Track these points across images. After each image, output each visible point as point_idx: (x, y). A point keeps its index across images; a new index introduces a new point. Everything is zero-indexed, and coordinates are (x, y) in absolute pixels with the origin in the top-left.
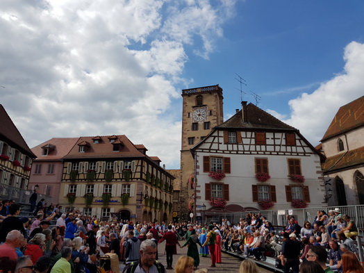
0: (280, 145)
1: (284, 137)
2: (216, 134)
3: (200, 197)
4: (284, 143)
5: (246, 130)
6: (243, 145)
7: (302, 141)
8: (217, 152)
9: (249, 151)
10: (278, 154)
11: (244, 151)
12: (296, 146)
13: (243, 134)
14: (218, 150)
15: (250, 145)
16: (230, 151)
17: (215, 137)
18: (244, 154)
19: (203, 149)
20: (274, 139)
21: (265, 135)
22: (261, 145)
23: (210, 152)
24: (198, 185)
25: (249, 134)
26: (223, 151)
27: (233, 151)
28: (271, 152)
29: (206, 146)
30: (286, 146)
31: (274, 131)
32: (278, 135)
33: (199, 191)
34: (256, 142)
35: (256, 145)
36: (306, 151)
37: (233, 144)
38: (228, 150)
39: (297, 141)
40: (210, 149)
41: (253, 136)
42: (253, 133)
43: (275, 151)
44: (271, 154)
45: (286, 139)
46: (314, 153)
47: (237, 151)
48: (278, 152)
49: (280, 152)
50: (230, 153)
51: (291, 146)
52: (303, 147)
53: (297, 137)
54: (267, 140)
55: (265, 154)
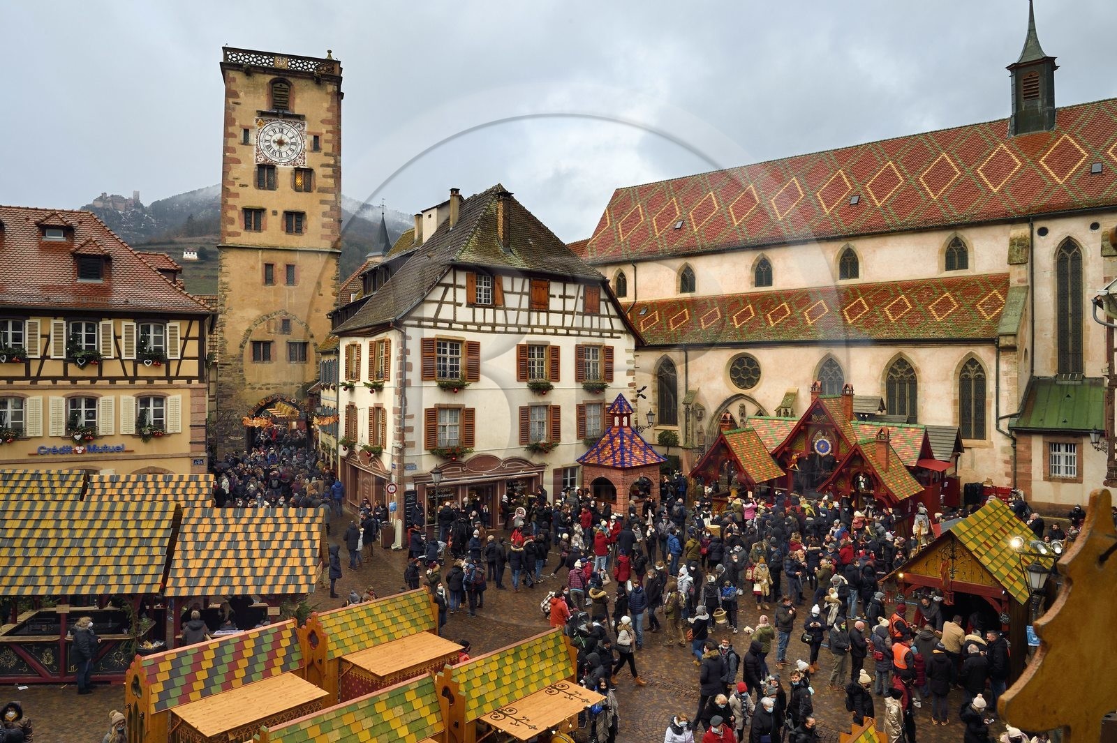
0: (572, 313)
1: (581, 294)
2: (449, 280)
3: (412, 444)
4: (580, 309)
5: (513, 273)
6: (505, 309)
7: (610, 305)
8: (450, 328)
9: (516, 325)
10: (568, 334)
11: (506, 325)
12: (601, 316)
13: (506, 283)
14: (454, 321)
15: (519, 310)
16: (479, 325)
17: (447, 286)
18: (506, 332)
19: (421, 319)
20: (564, 297)
21: (548, 287)
22: (539, 312)
23: (435, 327)
24: (409, 413)
25: (518, 284)
26: (465, 324)
27: (485, 324)
28: (556, 328)
29: (429, 311)
30: (584, 314)
31: (565, 280)
32: (571, 290)
33: (411, 429)
34: (531, 303)
35: (530, 310)
36: (615, 328)
37: (485, 307)
38: (474, 323)
39: (602, 304)
40: (436, 320)
41: (526, 289)
42: (527, 282)
43: (562, 327)
44: (556, 334)
45: (584, 298)
46: (627, 332)
47: (494, 325)
48: (568, 329)
49: (571, 328)
50: (479, 331)
51: (592, 314)
52: (610, 317)
53: (603, 296)
54: (551, 299)
55: (545, 333)
